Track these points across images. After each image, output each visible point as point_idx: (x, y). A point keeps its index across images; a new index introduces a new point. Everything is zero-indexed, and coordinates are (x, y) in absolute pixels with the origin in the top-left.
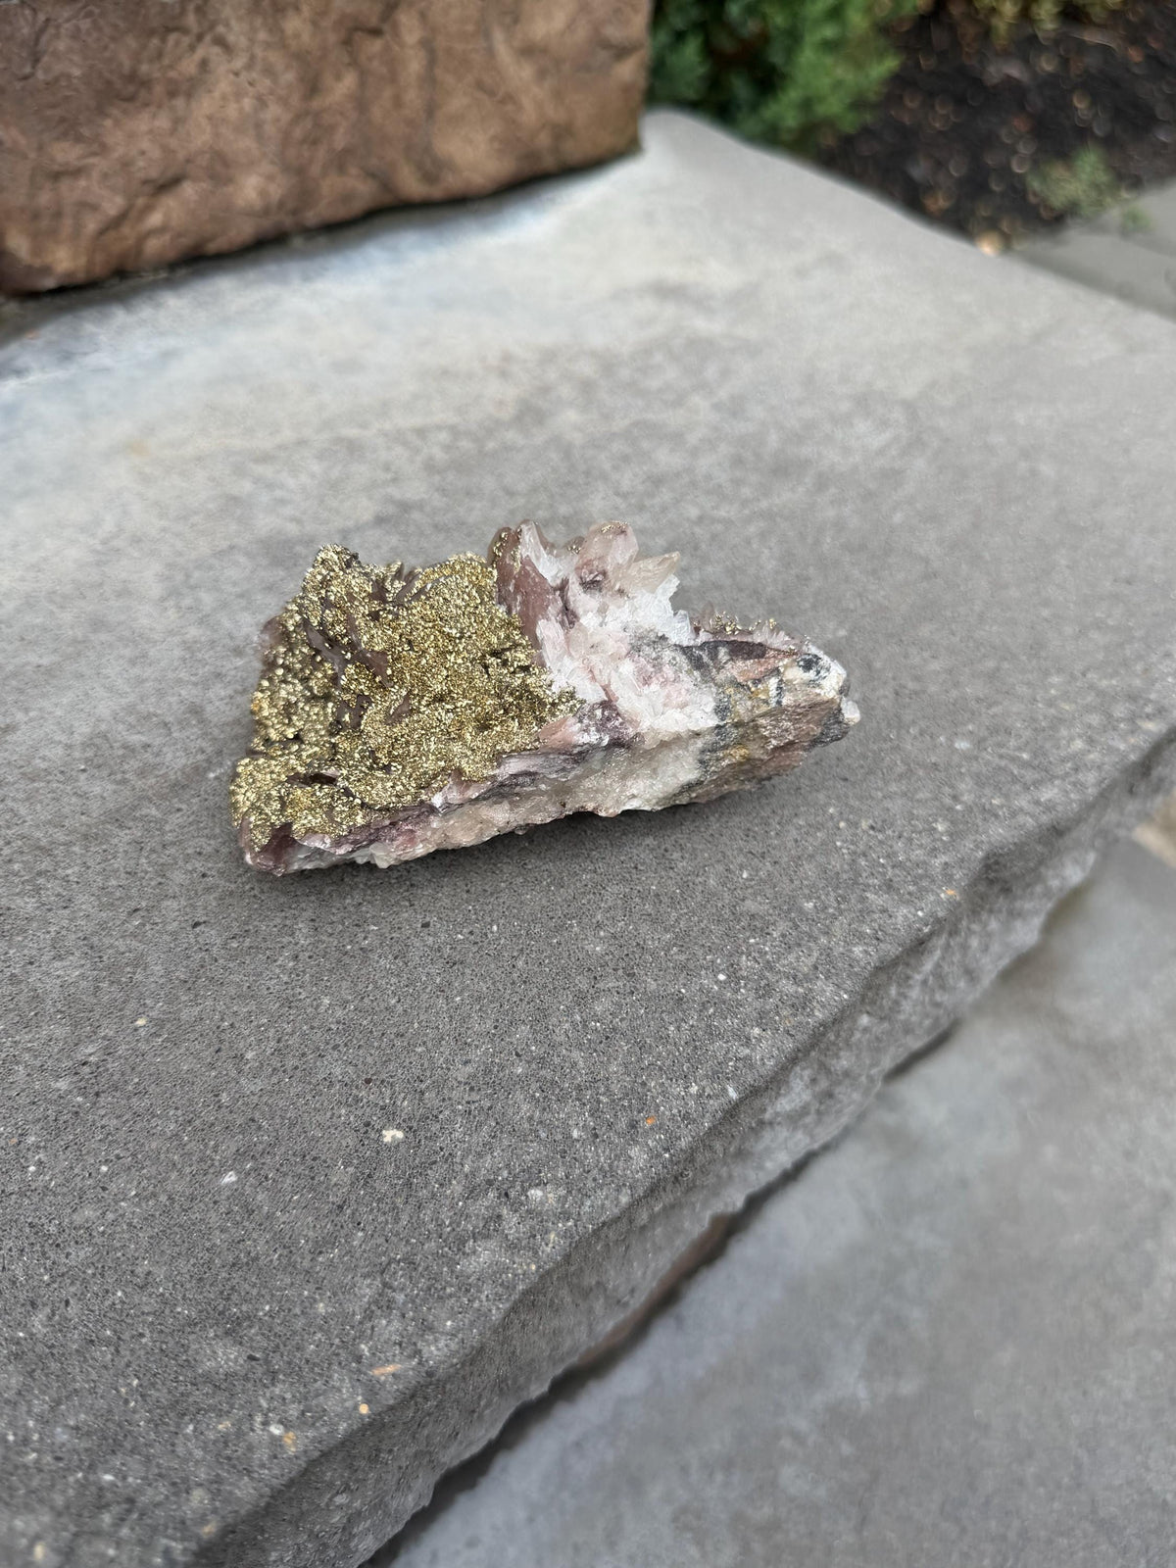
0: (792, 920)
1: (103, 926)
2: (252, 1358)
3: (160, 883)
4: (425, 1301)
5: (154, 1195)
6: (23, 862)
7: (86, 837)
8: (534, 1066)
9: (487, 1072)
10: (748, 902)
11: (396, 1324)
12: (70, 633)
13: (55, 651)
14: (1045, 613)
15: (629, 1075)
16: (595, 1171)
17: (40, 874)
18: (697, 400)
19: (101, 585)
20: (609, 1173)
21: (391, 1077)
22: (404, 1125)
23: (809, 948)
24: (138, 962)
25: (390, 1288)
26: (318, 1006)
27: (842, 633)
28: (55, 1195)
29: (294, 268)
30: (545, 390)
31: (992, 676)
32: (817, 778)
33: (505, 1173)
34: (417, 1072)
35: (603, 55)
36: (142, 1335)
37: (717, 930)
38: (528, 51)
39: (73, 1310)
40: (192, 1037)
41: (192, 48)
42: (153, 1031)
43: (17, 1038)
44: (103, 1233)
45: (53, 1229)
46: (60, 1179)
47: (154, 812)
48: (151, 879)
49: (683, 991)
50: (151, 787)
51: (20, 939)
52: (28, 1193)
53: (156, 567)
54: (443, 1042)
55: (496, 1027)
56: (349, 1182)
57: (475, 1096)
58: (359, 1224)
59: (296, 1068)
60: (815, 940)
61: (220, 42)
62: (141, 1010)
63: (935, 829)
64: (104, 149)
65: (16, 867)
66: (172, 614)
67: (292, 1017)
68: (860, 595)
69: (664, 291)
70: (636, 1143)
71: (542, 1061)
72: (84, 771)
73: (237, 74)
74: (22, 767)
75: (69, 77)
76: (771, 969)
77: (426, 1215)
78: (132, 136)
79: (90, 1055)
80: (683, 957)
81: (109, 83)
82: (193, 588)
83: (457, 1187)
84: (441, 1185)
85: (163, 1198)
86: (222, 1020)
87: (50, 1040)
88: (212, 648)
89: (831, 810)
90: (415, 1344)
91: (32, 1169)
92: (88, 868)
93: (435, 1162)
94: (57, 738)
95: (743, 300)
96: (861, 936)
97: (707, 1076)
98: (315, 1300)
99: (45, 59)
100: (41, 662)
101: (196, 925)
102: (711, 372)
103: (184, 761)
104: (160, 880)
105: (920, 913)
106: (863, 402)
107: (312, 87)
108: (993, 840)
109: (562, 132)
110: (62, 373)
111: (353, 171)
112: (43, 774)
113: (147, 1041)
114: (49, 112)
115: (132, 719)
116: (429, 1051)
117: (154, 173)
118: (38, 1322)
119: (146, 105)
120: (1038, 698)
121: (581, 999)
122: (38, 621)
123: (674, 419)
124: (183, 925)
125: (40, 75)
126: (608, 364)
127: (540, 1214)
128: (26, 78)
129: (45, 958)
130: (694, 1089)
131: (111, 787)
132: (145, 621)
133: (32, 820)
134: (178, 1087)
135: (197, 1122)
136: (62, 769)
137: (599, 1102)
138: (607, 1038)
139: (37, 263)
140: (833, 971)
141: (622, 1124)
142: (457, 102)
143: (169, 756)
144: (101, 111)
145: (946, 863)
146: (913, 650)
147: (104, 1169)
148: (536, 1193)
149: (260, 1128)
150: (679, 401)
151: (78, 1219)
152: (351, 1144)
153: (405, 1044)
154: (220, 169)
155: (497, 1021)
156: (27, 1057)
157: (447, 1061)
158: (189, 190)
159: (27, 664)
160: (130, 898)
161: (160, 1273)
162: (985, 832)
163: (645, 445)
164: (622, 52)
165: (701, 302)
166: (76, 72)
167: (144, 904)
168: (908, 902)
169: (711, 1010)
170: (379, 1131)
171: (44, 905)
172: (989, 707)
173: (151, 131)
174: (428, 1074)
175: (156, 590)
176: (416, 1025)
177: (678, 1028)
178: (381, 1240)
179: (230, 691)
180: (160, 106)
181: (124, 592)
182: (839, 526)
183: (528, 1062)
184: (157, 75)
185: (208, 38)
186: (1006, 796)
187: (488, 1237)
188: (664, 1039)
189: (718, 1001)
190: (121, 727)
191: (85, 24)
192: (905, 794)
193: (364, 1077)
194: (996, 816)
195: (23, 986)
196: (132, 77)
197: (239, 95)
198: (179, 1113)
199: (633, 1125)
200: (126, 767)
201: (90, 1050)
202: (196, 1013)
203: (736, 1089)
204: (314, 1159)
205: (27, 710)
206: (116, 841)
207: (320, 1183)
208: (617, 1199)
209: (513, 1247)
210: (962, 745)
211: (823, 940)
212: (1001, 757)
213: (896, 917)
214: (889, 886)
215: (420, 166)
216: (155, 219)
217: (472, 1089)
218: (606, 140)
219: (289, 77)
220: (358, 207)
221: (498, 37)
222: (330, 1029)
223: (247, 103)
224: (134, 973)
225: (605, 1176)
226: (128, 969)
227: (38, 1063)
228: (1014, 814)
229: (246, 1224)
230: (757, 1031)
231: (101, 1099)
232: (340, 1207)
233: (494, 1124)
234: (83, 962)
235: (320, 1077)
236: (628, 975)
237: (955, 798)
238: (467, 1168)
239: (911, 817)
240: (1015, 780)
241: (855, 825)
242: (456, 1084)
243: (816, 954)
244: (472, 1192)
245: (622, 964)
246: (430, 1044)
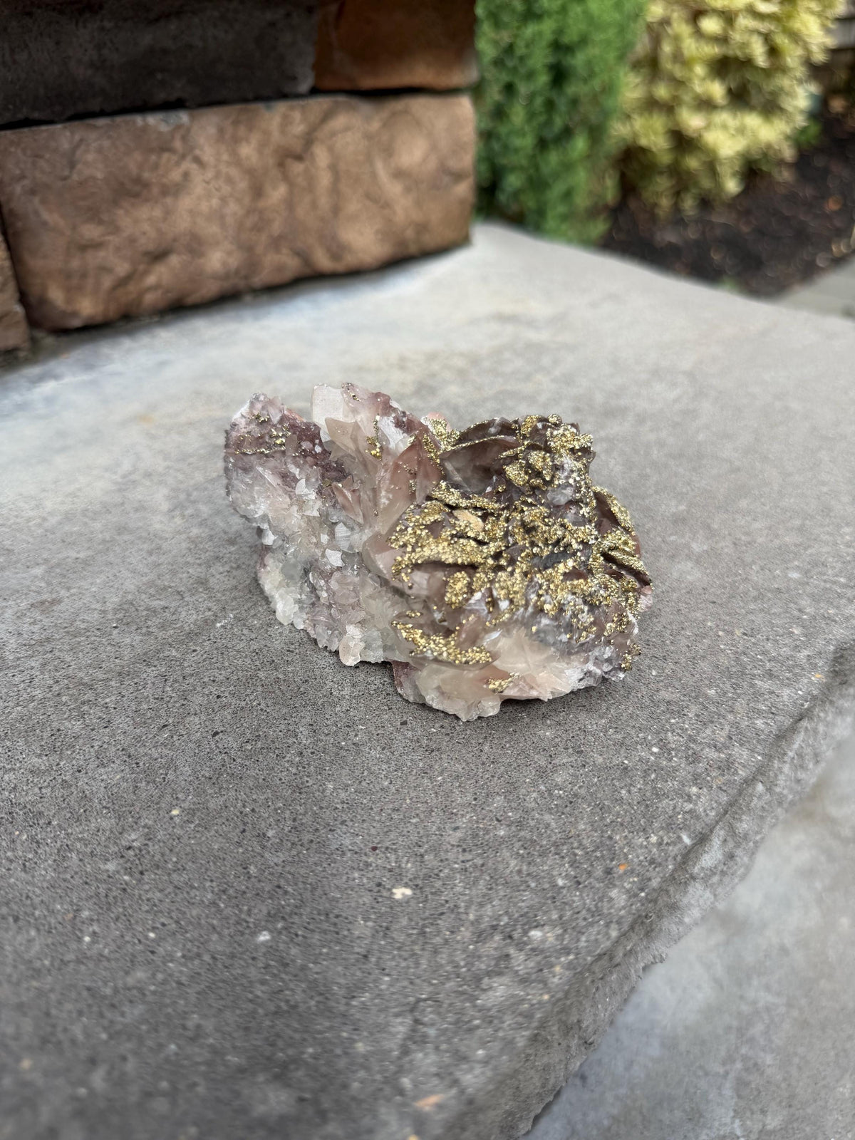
0: (701, 703)
1: (138, 739)
2: (302, 1100)
3: (183, 705)
4: (456, 1033)
5: (199, 955)
6: (69, 695)
7: (120, 674)
8: (513, 828)
9: (475, 836)
10: (662, 693)
11: (433, 1058)
12: (100, 536)
13: (89, 548)
14: (825, 489)
15: (596, 831)
16: (584, 912)
17: (83, 703)
18: (539, 377)
19: (123, 504)
20: (596, 912)
21: (394, 844)
22: (411, 883)
23: (721, 723)
24: (171, 765)
25: (422, 1024)
26: (324, 791)
27: (682, 508)
28: (108, 960)
29: (247, 314)
30: (433, 375)
31: (801, 530)
32: (692, 603)
33: (505, 919)
34: (414, 839)
35: (446, 179)
36: (195, 1085)
37: (643, 715)
38: (399, 174)
39: (130, 1066)
40: (220, 821)
41: (178, 164)
42: (186, 819)
43: (70, 831)
44: (154, 993)
45: (108, 991)
46: (113, 947)
47: (174, 653)
48: (175, 702)
49: (626, 762)
50: (171, 636)
51: (69, 752)
52: (85, 961)
53: (164, 491)
54: (433, 814)
55: (475, 799)
56: (369, 935)
57: (468, 856)
58: (384, 969)
59: (312, 841)
60: (724, 717)
61: (197, 160)
62: (174, 803)
63: (793, 633)
64: (117, 230)
65: (64, 699)
66: (178, 521)
67: (303, 801)
68: (689, 484)
69: (503, 318)
70: (615, 886)
71: (520, 824)
72: (116, 627)
73: (208, 183)
74: (66, 627)
75: (94, 178)
76: (694, 741)
77: (443, 958)
78: (136, 221)
79: (133, 841)
80: (619, 736)
81: (122, 184)
82: (194, 502)
83: (465, 933)
84: (452, 932)
85: (207, 958)
86: (244, 806)
87: (98, 831)
88: (211, 540)
89: (709, 624)
90: (451, 1074)
91: (87, 939)
92: (123, 696)
93: (442, 914)
94: (93, 607)
95: (559, 321)
96: (760, 712)
97: (662, 828)
98: (354, 1041)
99: (79, 166)
100: (78, 556)
101: (216, 734)
102: (546, 361)
103: (195, 617)
104: (182, 702)
105: (800, 692)
106: (656, 373)
107: (258, 191)
108: (838, 637)
109: (422, 228)
110: (85, 377)
111: (285, 251)
112: (83, 631)
113: (182, 827)
114: (82, 203)
115: (152, 591)
116: (422, 821)
117: (151, 247)
118: (98, 1079)
119: (147, 200)
120: (838, 542)
121: (542, 773)
122: (75, 529)
123: (528, 388)
124: (205, 734)
125: (75, 177)
126: (475, 361)
127: (542, 951)
128: (65, 179)
129: (91, 766)
130: (654, 839)
131: (138, 638)
132: (158, 526)
133: (75, 664)
134: (211, 863)
135: (231, 892)
136: (98, 627)
137: (576, 855)
138: (571, 802)
139: (69, 309)
140: (745, 739)
141: (599, 872)
142: (353, 205)
143: (184, 613)
144: (115, 203)
145: (809, 656)
146: (737, 516)
147: (152, 935)
148: (536, 934)
149: (286, 892)
150: (528, 377)
151: (130, 981)
152: (367, 902)
153: (401, 817)
154: (195, 246)
155: (476, 794)
156: (78, 845)
157: (439, 829)
158: (174, 260)
159: (68, 557)
160: (160, 717)
161: (209, 1025)
162: (831, 632)
163: (510, 403)
164: (458, 177)
165: (531, 323)
166: (99, 175)
167: (171, 721)
168: (788, 685)
169: (653, 776)
170: (389, 890)
171: (87, 726)
172: (805, 549)
173: (150, 219)
174: (425, 840)
175: (165, 506)
176: (408, 801)
177: (629, 792)
178: (406, 983)
179: (227, 568)
180: (156, 202)
181: (141, 508)
182: (661, 444)
183: (508, 826)
184: (154, 180)
185: (189, 158)
186: (838, 608)
187: (500, 974)
188: (620, 801)
189: (658, 769)
190: (144, 596)
191: (106, 143)
192: (762, 610)
193: (371, 845)
194: (835, 621)
195: (73, 789)
196: (138, 181)
197: (209, 196)
198: (214, 884)
199: (608, 872)
200: (150, 623)
201: (133, 836)
202: (221, 803)
203: (689, 837)
204: (337, 916)
205: (68, 589)
206: (145, 675)
207: (345, 936)
208: (607, 934)
209: (524, 981)
210: (795, 575)
211: (730, 717)
212: (825, 581)
213: (782, 696)
214: (770, 675)
215: (329, 250)
216: (151, 280)
217: (464, 850)
218: (450, 235)
219: (243, 185)
220: (288, 275)
221: (380, 166)
222: (336, 808)
223: (215, 202)
224: (166, 774)
225: (593, 916)
226: (161, 771)
227: (88, 850)
228: (847, 619)
229: (283, 976)
230: (694, 790)
231: (146, 877)
232: (365, 957)
233: (488, 878)
234: (123, 768)
235: (334, 847)
236: (578, 752)
237: (800, 610)
238: (471, 917)
239: (773, 625)
240: (840, 596)
241: (732, 633)
242: (449, 847)
243: (727, 728)
244: (479, 936)
245: (570, 744)
246: (422, 816)
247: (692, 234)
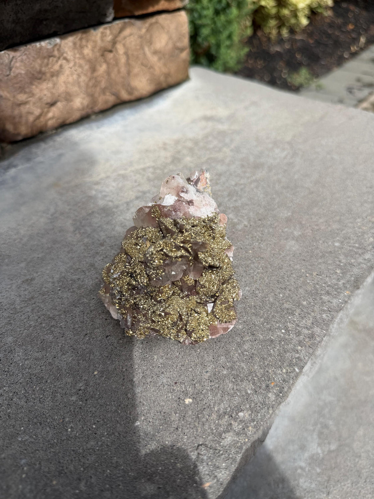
0: (301, 309)
1: (76, 341)
2: (159, 488)
3: (92, 324)
4: (214, 458)
5: (113, 433)
6: (45, 323)
7: (65, 312)
8: (229, 370)
9: (215, 374)
10: (285, 305)
11: (206, 468)
12: (46, 245)
13: (42, 252)
14: (349, 200)
15: (262, 369)
16: (259, 404)
17: (52, 326)
18: (225, 149)
19: (53, 229)
20: (264, 403)
21: (183, 380)
22: (192, 397)
23: (309, 317)
24: (91, 352)
25: (201, 455)
26: (153, 359)
27: (289, 214)
28: (79, 438)
29: (94, 125)
30: (179, 152)
31: (339, 221)
32: (295, 261)
33: (229, 409)
34: (191, 378)
35: (177, 51)
36: (119, 485)
37: (277, 315)
38: (155, 52)
39: (93, 480)
40: (114, 375)
41: (57, 61)
42: (100, 375)
43: (55, 384)
44: (98, 450)
45: (81, 451)
46: (80, 433)
47: (85, 300)
48: (89, 323)
49: (272, 337)
50: (83, 292)
51: (49, 349)
52: (70, 439)
53: (70, 221)
54: (198, 366)
55: (213, 358)
56: (178, 419)
57: (213, 384)
58: (184, 433)
59: (151, 382)
60: (310, 314)
61: (65, 59)
62: (95, 369)
63: (337, 272)
64: (33, 95)
65: (44, 325)
66: (78, 235)
67: (145, 364)
68: (292, 202)
69: (207, 119)
70: (270, 392)
71: (232, 368)
72: (59, 290)
73: (71, 68)
74: (39, 291)
75: (21, 74)
76: (298, 326)
77: (206, 427)
78: (41, 90)
79: (81, 387)
80: (269, 326)
81: (33, 75)
82: (83, 226)
83: (214, 416)
84: (209, 416)
85: (117, 434)
86: (123, 368)
87: (66, 383)
88: (93, 245)
89: (303, 271)
90: (214, 474)
91: (69, 430)
92: (67, 322)
93: (205, 408)
94: (49, 280)
95: (231, 118)
96: (324, 311)
97: (288, 366)
98: (176, 463)
99: (13, 69)
100: (39, 256)
101: (107, 337)
102: (227, 140)
103: (91, 282)
104: (92, 323)
105: (340, 300)
106: (276, 143)
107: (93, 69)
108: (355, 273)
109: (167, 75)
110: (27, 165)
111: (108, 94)
112: (46, 293)
113: (99, 379)
114: (16, 85)
115: (72, 271)
116: (193, 370)
117: (49, 101)
118: (82, 486)
119: (45, 80)
120: (355, 226)
121: (239, 345)
122: (35, 243)
123: (220, 156)
124: (103, 337)
125: (12, 74)
126: (196, 142)
127: (244, 421)
128: (8, 76)
129: (59, 355)
130: (284, 371)
131: (70, 294)
132: (70, 239)
133: (46, 308)
134: (113, 394)
135: (122, 405)
136: (52, 290)
137: (254, 380)
138: (251, 357)
139: (16, 132)
140: (318, 324)
141: (264, 386)
142: (136, 70)
143: (87, 281)
144: (31, 83)
145: (343, 283)
146: (313, 217)
147: (94, 426)
148: (241, 414)
149: (143, 404)
150: (220, 150)
151: (89, 446)
152: (175, 406)
153: (185, 368)
154: (68, 97)
155: (213, 356)
156: (60, 390)
157: (200, 372)
158: (59, 104)
159: (34, 257)
160: (83, 330)
161: (121, 461)
162: (352, 271)
163: (213, 165)
164: (182, 50)
165: (220, 121)
166: (23, 72)
167: (88, 332)
168: (335, 298)
169: (283, 343)
170: (184, 400)
171: (55, 337)
172: (342, 231)
173: (47, 88)
174: (195, 378)
175: (72, 229)
176: (187, 361)
177: (274, 351)
178: (193, 438)
179: (102, 258)
180: (49, 80)
181: (61, 230)
182: (279, 181)
183: (227, 369)
184: (47, 71)
185: (62, 58)
186: (355, 259)
187: (229, 431)
188: (270, 355)
189: (284, 339)
190: (69, 274)
191: (24, 57)
192: (324, 262)
193: (174, 382)
194: (354, 266)
195: (53, 366)
196: (40, 72)
197: (72, 74)
198: (115, 403)
199: (267, 386)
200: (73, 287)
201: (81, 385)
202: (113, 367)
203: (298, 369)
204: (164, 413)
205: (37, 273)
206: (75, 312)
207: (168, 421)
208: (268, 412)
209: (238, 434)
210: (337, 244)
211: (313, 314)
212: (350, 246)
213: (333, 303)
214: (328, 293)
215: (127, 91)
216: (50, 115)
217: (211, 381)
218: (180, 77)
219: (87, 67)
220: (110, 104)
221: (146, 49)
222: (159, 367)
223: (75, 77)
224: (90, 356)
225: (262, 405)
226: (88, 355)
227: (64, 392)
228: (359, 264)
229: (146, 439)
230: (299, 348)
231: (88, 402)
232: (177, 429)
233: (221, 392)
234: (72, 355)
235: (160, 384)
236: (253, 334)
237: (340, 261)
238: (216, 409)
239: (329, 270)
240: (356, 253)
241: (312, 275)
242: (205, 380)
243: (311, 319)
244: (219, 417)
245: (249, 331)
246: (193, 367)
247: (287, 46)
